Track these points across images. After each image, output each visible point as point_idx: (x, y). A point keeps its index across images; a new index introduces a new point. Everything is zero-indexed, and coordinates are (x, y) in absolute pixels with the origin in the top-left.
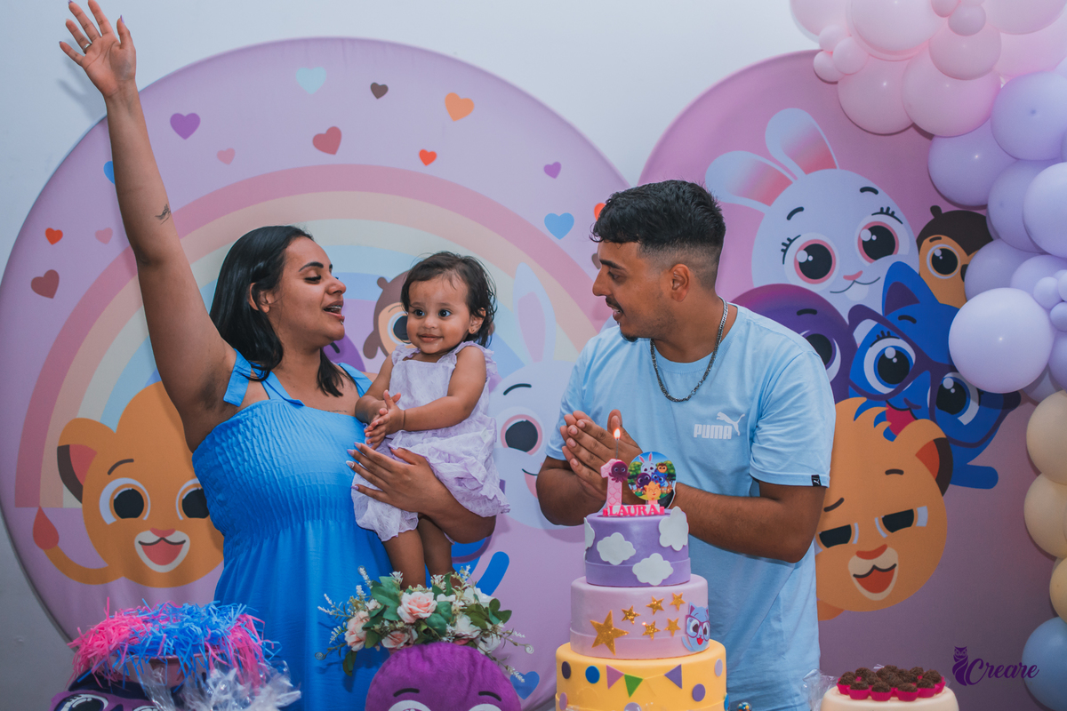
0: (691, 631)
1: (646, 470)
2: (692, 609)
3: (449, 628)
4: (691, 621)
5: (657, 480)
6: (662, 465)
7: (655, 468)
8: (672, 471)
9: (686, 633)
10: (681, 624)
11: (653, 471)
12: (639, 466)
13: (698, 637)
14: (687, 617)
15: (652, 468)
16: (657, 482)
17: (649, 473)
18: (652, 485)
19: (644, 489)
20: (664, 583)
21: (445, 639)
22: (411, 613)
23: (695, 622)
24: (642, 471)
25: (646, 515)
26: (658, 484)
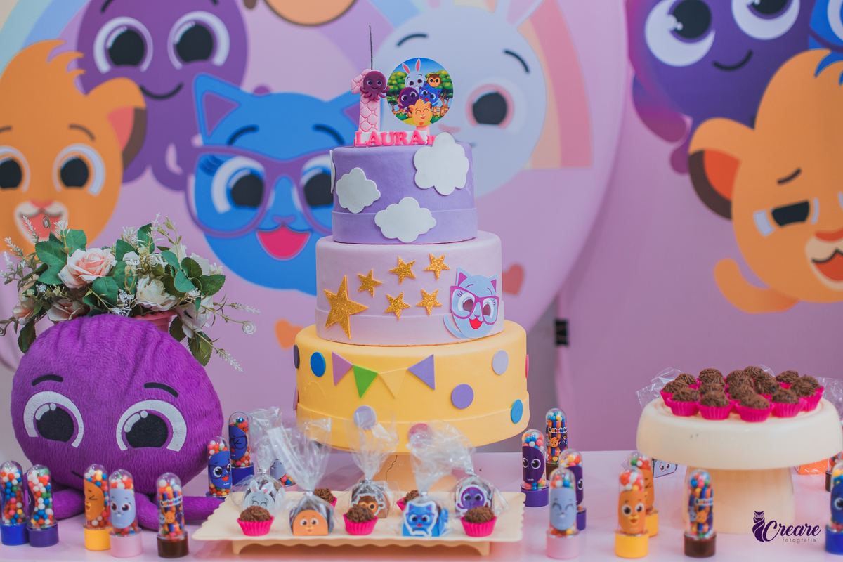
0: (459, 309)
1: (412, 83)
2: (462, 277)
3: (123, 297)
4: (459, 295)
5: (428, 97)
6: (434, 76)
7: (424, 80)
8: (447, 85)
9: (451, 312)
10: (443, 300)
11: (422, 85)
12: (402, 78)
13: (473, 317)
14: (453, 289)
15: (420, 81)
16: (426, 100)
17: (417, 87)
18: (420, 104)
19: (409, 110)
20: (422, 239)
21: (117, 311)
22: (77, 276)
23: (466, 296)
24: (407, 85)
25: (405, 144)
26: (429, 103)
